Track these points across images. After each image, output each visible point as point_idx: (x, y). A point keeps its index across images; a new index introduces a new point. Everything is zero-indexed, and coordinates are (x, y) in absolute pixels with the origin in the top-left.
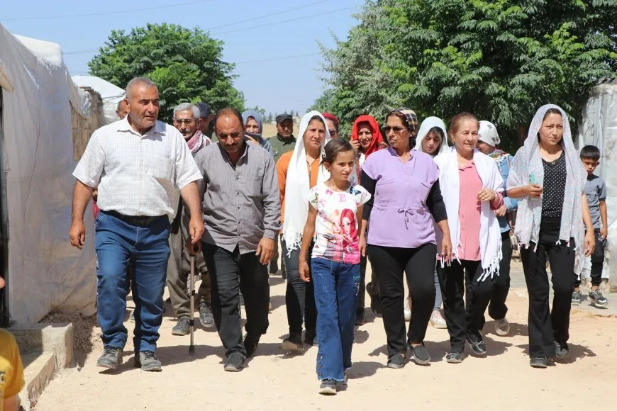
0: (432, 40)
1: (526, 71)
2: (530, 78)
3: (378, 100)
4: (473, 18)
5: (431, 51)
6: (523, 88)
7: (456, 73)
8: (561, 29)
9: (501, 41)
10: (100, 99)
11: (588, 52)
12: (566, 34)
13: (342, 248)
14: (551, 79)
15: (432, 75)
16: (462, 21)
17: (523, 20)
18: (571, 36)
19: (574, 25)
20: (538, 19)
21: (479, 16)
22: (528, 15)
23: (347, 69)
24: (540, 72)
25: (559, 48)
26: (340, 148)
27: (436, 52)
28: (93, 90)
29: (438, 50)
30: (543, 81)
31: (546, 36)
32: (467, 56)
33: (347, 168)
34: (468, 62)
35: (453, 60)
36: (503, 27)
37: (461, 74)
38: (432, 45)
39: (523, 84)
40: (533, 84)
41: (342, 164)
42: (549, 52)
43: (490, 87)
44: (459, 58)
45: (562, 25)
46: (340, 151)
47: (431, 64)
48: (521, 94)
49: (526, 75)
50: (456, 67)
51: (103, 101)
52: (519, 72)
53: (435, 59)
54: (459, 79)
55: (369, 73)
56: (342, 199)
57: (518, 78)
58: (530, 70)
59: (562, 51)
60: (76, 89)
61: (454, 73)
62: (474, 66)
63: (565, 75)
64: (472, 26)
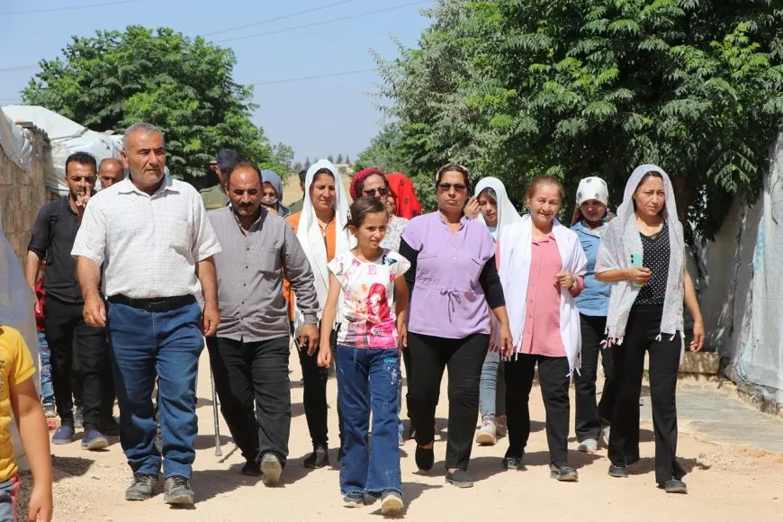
0: (541, 51)
1: (684, 96)
2: (690, 106)
3: (465, 140)
4: (603, 16)
5: (541, 67)
6: (680, 120)
7: (580, 98)
8: (736, 32)
9: (646, 50)
10: (47, 141)
11: (777, 67)
12: (744, 39)
13: (365, 331)
14: (721, 107)
15: (542, 100)
16: (587, 21)
17: (678, 18)
18: (750, 43)
19: (755, 26)
20: (700, 16)
21: (613, 13)
22: (685, 10)
23: (417, 92)
24: (704, 97)
25: (733, 61)
26: (370, 208)
27: (548, 68)
28: (36, 127)
29: (551, 64)
30: (709, 111)
31: (713, 43)
32: (596, 73)
33: (377, 233)
34: (597, 83)
35: (575, 79)
36: (649, 29)
37: (587, 100)
38: (541, 56)
39: (679, 114)
40: (695, 115)
41: (371, 229)
42: (718, 67)
43: (631, 120)
44: (584, 78)
45: (737, 25)
46: (369, 212)
47: (541, 85)
48: (676, 130)
49: (683, 102)
50: (581, 90)
51: (52, 144)
52: (672, 97)
53: (547, 78)
54: (584, 107)
55: (451, 98)
56: (371, 271)
57: (672, 106)
58: (690, 93)
59: (738, 65)
60: (9, 125)
61: (578, 98)
62: (606, 87)
63: (742, 101)
64: (602, 28)
